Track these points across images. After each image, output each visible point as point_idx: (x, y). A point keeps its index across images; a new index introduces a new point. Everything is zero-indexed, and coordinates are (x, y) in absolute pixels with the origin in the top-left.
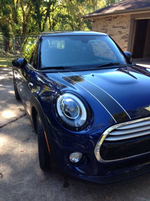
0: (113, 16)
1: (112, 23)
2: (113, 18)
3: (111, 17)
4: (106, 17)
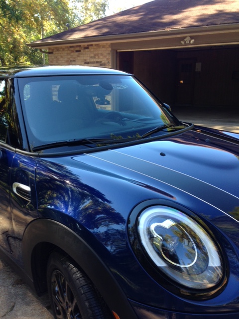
0: (82, 44)
1: (82, 56)
2: (83, 48)
3: (80, 46)
4: (71, 47)
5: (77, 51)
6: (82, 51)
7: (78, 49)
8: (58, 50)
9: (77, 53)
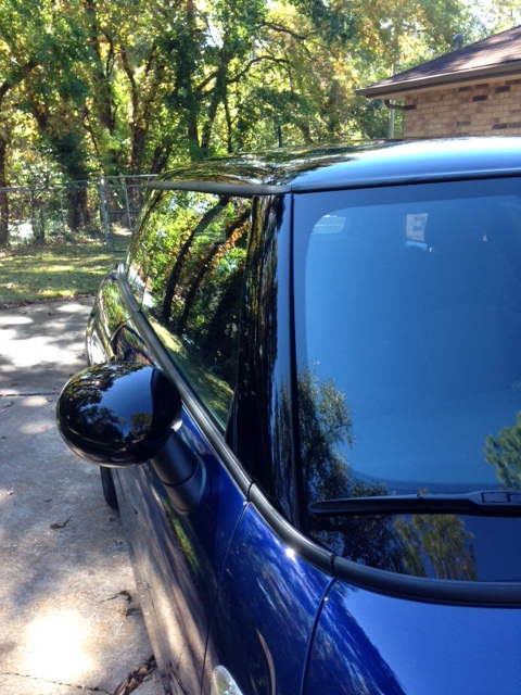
0: (491, 81)
1: (489, 109)
2: (493, 91)
3: (486, 85)
4: (462, 89)
5: (476, 99)
6: (490, 97)
7: (480, 92)
8: (428, 98)
9: (475, 105)
